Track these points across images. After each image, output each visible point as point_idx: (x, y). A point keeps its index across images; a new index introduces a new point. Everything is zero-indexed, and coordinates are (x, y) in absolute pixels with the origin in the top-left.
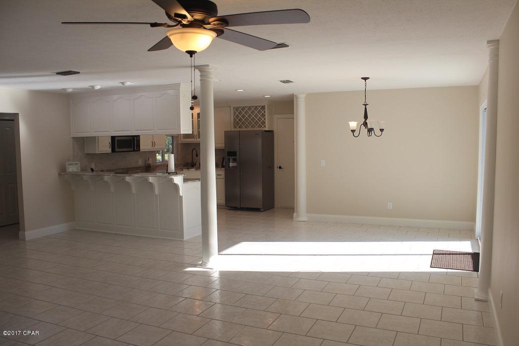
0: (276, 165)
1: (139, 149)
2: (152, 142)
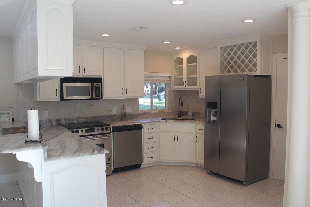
0: (274, 122)
1: (101, 97)
2: (123, 89)
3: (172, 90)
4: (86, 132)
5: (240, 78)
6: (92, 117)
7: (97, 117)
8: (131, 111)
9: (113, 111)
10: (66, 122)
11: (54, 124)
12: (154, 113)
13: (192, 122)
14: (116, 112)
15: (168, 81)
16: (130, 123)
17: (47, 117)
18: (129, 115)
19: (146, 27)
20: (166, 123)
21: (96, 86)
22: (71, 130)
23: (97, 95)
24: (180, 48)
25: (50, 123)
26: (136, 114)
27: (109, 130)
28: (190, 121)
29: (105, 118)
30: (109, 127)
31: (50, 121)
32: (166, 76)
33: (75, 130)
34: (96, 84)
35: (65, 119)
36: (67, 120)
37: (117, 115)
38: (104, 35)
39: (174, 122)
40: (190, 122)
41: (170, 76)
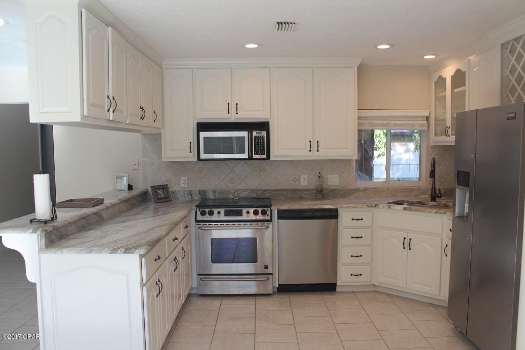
1: (265, 156)
2: (310, 142)
3: (432, 144)
4: (225, 216)
5: (508, 114)
6: (260, 190)
7: (269, 190)
8: (337, 184)
9: (300, 181)
10: (215, 196)
11: (196, 198)
12: (388, 189)
13: (440, 213)
14: (306, 184)
15: (422, 125)
16: (312, 205)
17: (186, 186)
18: (334, 190)
19: (292, 22)
20: (389, 210)
21: (256, 136)
22: (201, 210)
23: (258, 152)
24: (433, 57)
25: (190, 196)
26: (346, 189)
27: (268, 215)
28: (435, 210)
29: (285, 193)
30: (269, 209)
31: (191, 193)
32: (417, 117)
33: (207, 210)
34: (257, 133)
35: (214, 191)
36: (216, 194)
37: (309, 190)
38: (248, 46)
39: (405, 209)
40: (436, 213)
41: (428, 115)
